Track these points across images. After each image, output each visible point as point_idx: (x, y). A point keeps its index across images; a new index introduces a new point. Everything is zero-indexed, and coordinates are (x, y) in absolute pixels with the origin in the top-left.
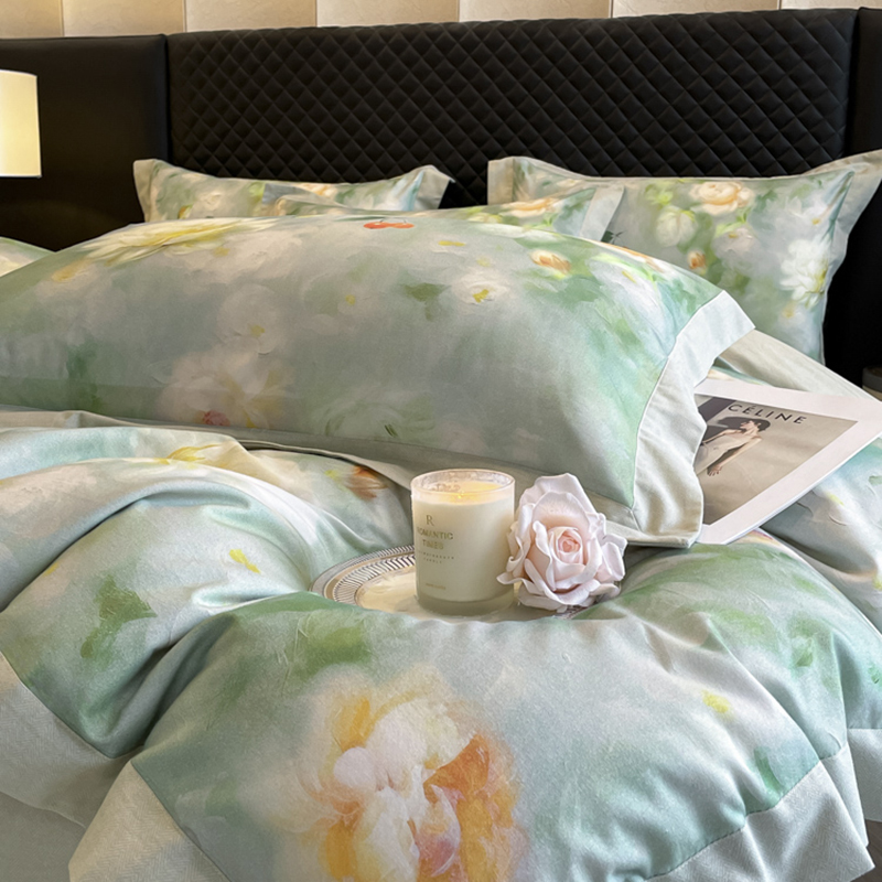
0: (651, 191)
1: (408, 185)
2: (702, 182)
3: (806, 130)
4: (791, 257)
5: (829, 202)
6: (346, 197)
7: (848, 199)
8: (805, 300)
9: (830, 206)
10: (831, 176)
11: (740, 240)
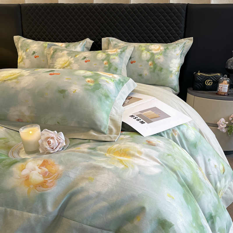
0: (140, 47)
1: (83, 44)
2: (152, 45)
3: (175, 32)
4: (172, 63)
5: (180, 50)
6: (68, 47)
7: (184, 49)
8: (175, 73)
9: (181, 51)
10: (181, 44)
11: (160, 59)
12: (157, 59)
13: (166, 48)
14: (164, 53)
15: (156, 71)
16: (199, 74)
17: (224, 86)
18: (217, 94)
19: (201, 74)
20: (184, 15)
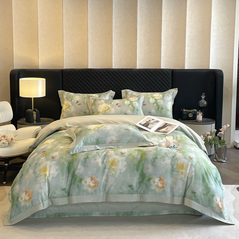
0: (147, 95)
2: (154, 93)
3: (167, 85)
4: (168, 105)
7: (174, 95)
8: (170, 110)
9: (172, 97)
10: (171, 92)
11: (161, 102)
12: (159, 102)
13: (163, 95)
14: (163, 98)
15: (160, 110)
16: (184, 110)
17: (200, 117)
18: (196, 122)
19: (186, 110)
20: (171, 75)
